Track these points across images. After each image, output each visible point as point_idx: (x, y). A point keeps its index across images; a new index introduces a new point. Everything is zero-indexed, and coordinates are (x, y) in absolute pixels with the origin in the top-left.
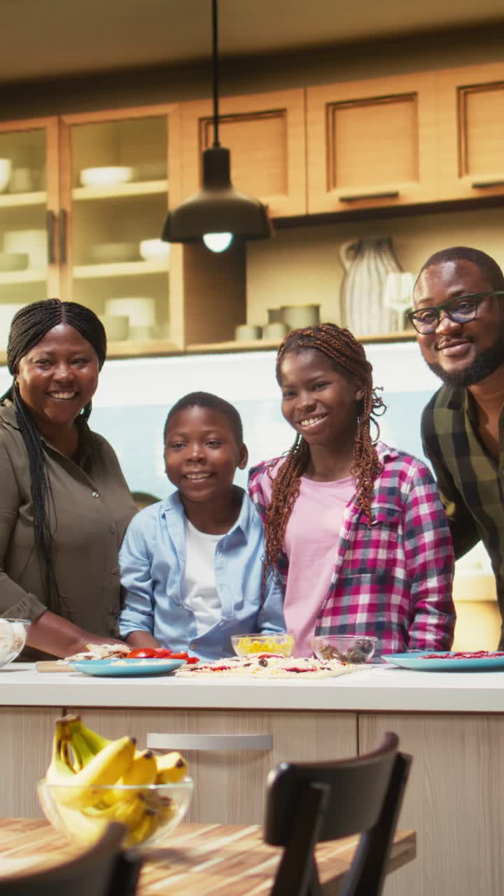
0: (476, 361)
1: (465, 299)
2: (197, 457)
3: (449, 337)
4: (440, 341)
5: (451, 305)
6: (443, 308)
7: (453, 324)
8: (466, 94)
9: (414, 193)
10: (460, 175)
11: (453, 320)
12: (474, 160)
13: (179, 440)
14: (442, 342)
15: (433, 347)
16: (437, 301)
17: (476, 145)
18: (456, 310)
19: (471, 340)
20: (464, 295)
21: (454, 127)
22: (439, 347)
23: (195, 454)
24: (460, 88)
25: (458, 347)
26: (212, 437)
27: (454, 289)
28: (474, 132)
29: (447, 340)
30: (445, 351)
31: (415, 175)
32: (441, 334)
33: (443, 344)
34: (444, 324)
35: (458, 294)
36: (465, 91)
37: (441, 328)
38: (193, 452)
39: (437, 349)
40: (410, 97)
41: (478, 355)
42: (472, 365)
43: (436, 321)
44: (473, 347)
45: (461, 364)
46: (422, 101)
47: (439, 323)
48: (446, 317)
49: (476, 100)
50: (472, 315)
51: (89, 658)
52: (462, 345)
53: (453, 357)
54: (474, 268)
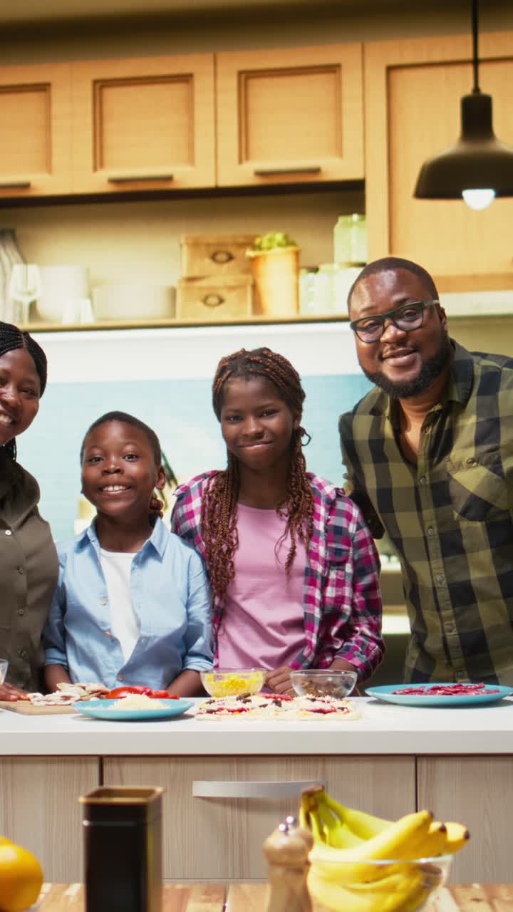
0: (423, 371)
1: (410, 307)
2: (114, 468)
3: (394, 346)
4: (385, 350)
5: (395, 314)
6: (390, 316)
7: (400, 332)
8: (102, 87)
9: (45, 185)
10: (95, 169)
11: (398, 327)
12: (109, 155)
13: (97, 452)
14: (387, 351)
15: (376, 357)
16: (380, 310)
17: (110, 138)
18: (401, 317)
19: (416, 349)
20: (408, 303)
21: (89, 120)
22: (384, 356)
23: (112, 466)
24: (95, 82)
25: (405, 358)
26: (129, 448)
27: (397, 297)
28: (109, 126)
29: (392, 348)
30: (391, 361)
31: (48, 166)
32: (387, 342)
33: (388, 353)
34: (390, 333)
35: (402, 302)
36: (101, 86)
37: (387, 336)
38: (110, 463)
39: (382, 359)
40: (43, 88)
41: (424, 365)
42: (419, 375)
43: (381, 328)
44: (418, 355)
45: (409, 375)
46: (56, 93)
47: (384, 330)
48: (391, 324)
49: (111, 95)
50: (417, 323)
51: (67, 698)
52: (410, 355)
53: (401, 368)
54: (414, 277)
